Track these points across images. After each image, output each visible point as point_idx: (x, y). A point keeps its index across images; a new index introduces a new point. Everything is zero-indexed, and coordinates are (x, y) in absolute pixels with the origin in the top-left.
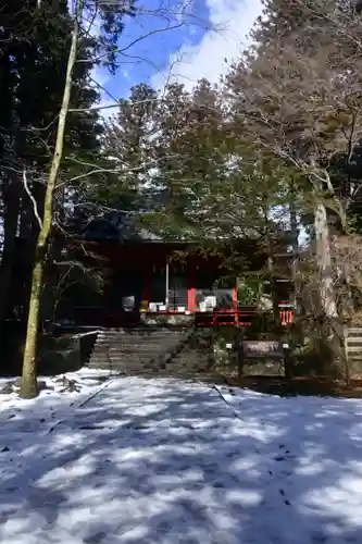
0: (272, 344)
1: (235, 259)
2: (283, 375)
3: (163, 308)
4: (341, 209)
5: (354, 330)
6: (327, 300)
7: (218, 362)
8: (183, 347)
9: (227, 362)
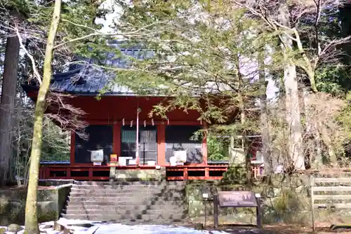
0: (246, 194)
1: (213, 114)
2: (254, 223)
3: (133, 162)
4: (310, 68)
5: (319, 180)
6: (296, 153)
7: (193, 212)
8: (156, 199)
9: (202, 212)
